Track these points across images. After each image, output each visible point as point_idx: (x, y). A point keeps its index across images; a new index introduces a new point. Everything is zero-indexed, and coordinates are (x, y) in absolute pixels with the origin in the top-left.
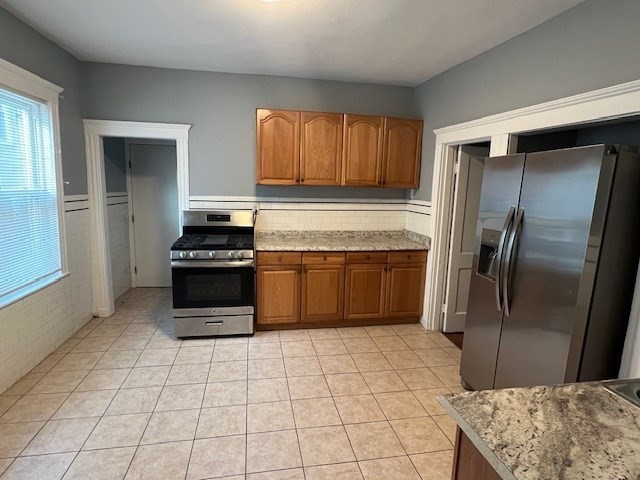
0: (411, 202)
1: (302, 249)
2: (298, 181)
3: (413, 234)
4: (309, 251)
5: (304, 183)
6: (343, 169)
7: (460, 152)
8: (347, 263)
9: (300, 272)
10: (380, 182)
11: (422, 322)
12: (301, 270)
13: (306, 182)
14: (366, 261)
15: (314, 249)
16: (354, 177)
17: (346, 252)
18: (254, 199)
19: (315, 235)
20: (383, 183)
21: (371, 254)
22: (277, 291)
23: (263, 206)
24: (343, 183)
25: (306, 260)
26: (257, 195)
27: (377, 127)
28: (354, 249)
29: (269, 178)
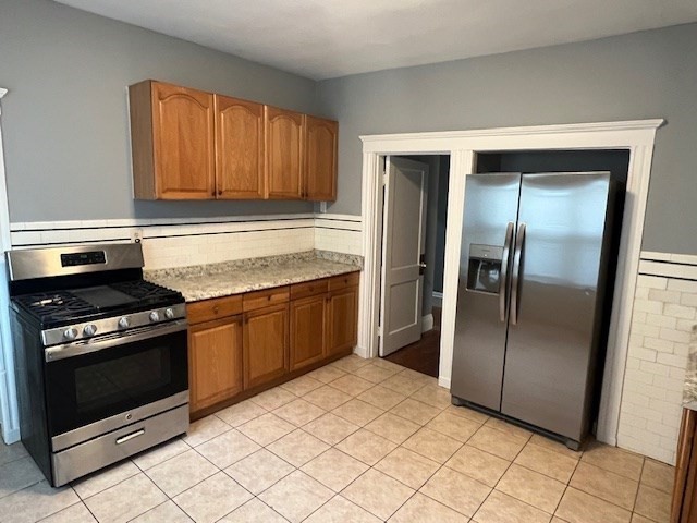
0: (322, 216)
1: (243, 290)
2: (214, 194)
3: (332, 254)
4: (252, 292)
5: (222, 197)
6: (266, 176)
7: (388, 163)
8: (292, 299)
9: (240, 324)
10: (303, 195)
11: (356, 351)
12: (241, 319)
13: (225, 196)
14: (311, 293)
15: (256, 287)
16: (278, 189)
17: (290, 285)
18: (132, 222)
19: (222, 269)
20: (305, 195)
21: (314, 284)
22: (212, 355)
23: (147, 232)
24: (266, 196)
25: (248, 306)
26: (137, 216)
27: (298, 124)
28: (298, 280)
29: (174, 190)
